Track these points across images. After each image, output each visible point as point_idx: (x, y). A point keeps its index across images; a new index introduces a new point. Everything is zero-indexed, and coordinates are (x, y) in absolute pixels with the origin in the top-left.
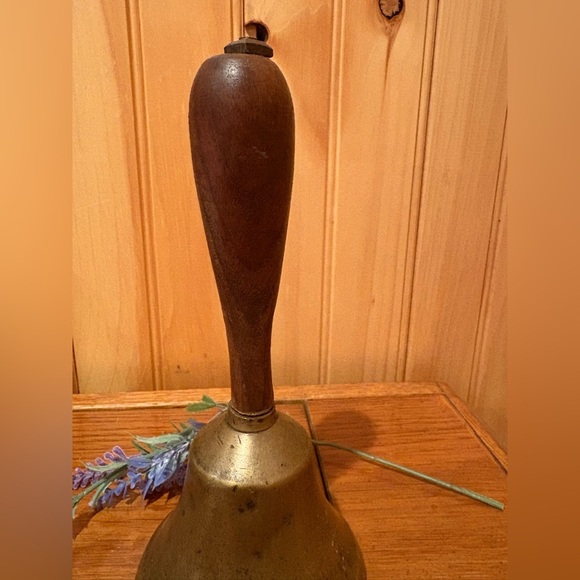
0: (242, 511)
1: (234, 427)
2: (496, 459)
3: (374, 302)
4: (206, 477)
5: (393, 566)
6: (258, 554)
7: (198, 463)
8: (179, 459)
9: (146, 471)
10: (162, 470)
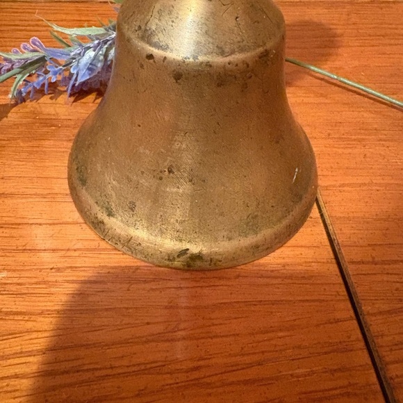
8: (106, 56)
9: (68, 65)
10: (85, 65)
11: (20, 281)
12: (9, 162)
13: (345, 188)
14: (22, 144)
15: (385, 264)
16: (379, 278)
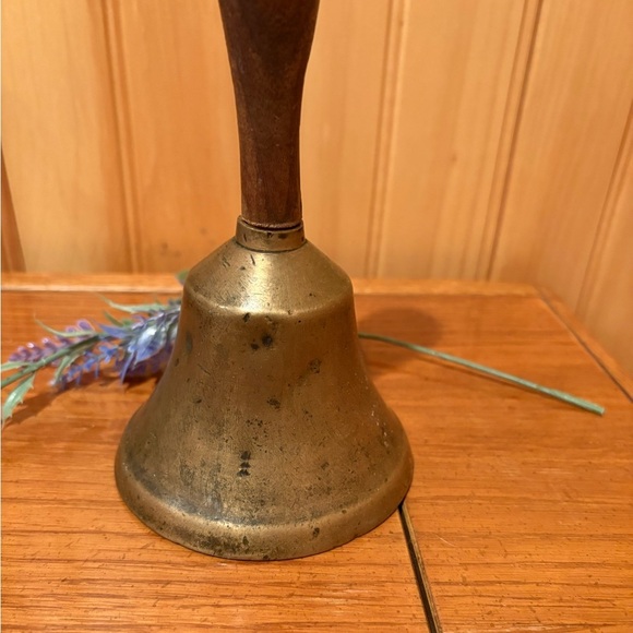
0: (255, 347)
1: (246, 244)
2: (603, 367)
3: (454, 159)
4: (206, 304)
5: (451, 460)
6: (275, 403)
7: (196, 290)
8: (169, 333)
9: (124, 344)
10: (146, 343)
11: (23, 593)
12: (26, 465)
13: (439, 501)
14: (45, 446)
15: (478, 585)
16: (469, 600)
